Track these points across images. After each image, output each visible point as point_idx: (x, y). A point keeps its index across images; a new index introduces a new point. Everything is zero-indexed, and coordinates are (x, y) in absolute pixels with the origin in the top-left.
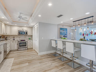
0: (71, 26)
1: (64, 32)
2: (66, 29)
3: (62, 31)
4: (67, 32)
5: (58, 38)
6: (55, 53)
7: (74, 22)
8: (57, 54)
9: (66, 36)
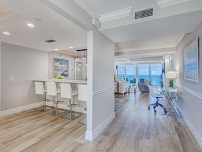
0: (75, 57)
1: (63, 66)
2: (67, 61)
3: (59, 64)
4: (68, 67)
5: (49, 78)
6: (43, 106)
7: (78, 51)
8: (46, 108)
9: (66, 73)
